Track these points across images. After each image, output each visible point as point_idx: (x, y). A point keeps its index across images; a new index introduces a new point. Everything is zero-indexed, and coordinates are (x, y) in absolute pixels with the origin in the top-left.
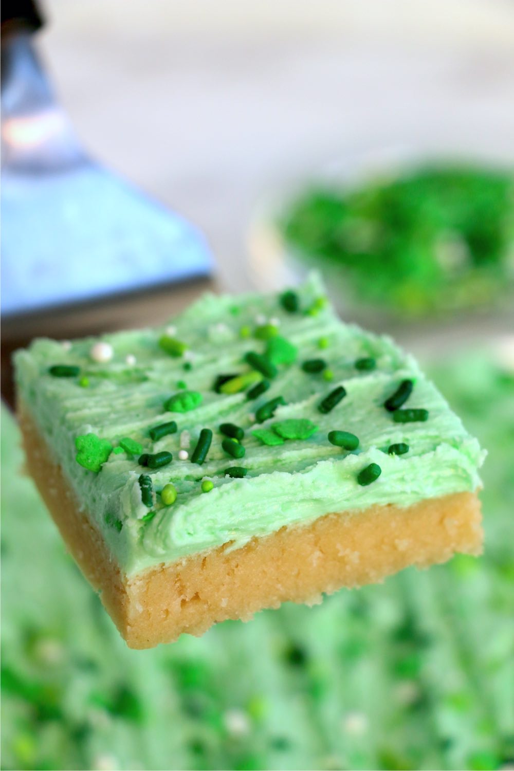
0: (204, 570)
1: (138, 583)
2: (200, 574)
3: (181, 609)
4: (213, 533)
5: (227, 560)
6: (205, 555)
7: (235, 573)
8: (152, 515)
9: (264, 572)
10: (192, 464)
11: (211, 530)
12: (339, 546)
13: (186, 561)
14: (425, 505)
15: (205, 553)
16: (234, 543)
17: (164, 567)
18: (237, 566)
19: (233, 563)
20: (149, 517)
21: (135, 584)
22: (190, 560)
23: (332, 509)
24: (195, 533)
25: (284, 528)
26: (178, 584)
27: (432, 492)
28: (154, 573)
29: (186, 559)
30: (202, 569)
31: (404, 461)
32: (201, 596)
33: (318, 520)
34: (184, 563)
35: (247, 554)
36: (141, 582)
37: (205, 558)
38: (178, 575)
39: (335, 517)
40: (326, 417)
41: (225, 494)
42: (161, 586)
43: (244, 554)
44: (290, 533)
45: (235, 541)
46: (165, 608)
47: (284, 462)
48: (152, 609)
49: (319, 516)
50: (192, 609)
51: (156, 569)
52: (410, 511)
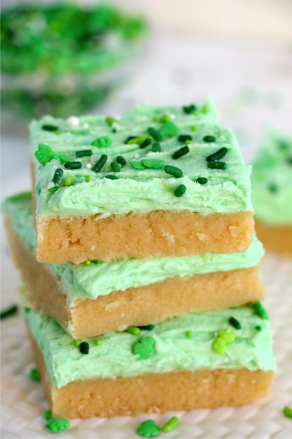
0: (83, 227)
1: (43, 223)
2: (81, 228)
3: (68, 246)
4: (87, 206)
5: (97, 225)
6: (85, 218)
7: (101, 233)
8: (56, 188)
9: (118, 236)
10: (92, 171)
11: (87, 204)
12: (162, 230)
13: (73, 218)
14: (217, 216)
15: (84, 216)
16: (101, 215)
17: (59, 219)
18: (102, 229)
19: (100, 227)
20: (54, 189)
21: (41, 224)
22: (75, 218)
23: (160, 208)
24: (76, 203)
25: (131, 213)
26: (67, 231)
27: (220, 209)
28: (54, 220)
29: (73, 217)
30: (83, 226)
31: (203, 187)
32: (81, 241)
33: (151, 212)
34: (72, 219)
35: (109, 223)
36: (45, 223)
37: (85, 220)
38: (68, 226)
39: (162, 213)
40: (173, 161)
41: (97, 185)
42: (57, 229)
43: (107, 223)
44: (135, 217)
45: (102, 213)
46: (59, 243)
47: (139, 177)
48: (51, 241)
49: (152, 210)
50: (75, 248)
51: (54, 218)
52: (207, 218)
